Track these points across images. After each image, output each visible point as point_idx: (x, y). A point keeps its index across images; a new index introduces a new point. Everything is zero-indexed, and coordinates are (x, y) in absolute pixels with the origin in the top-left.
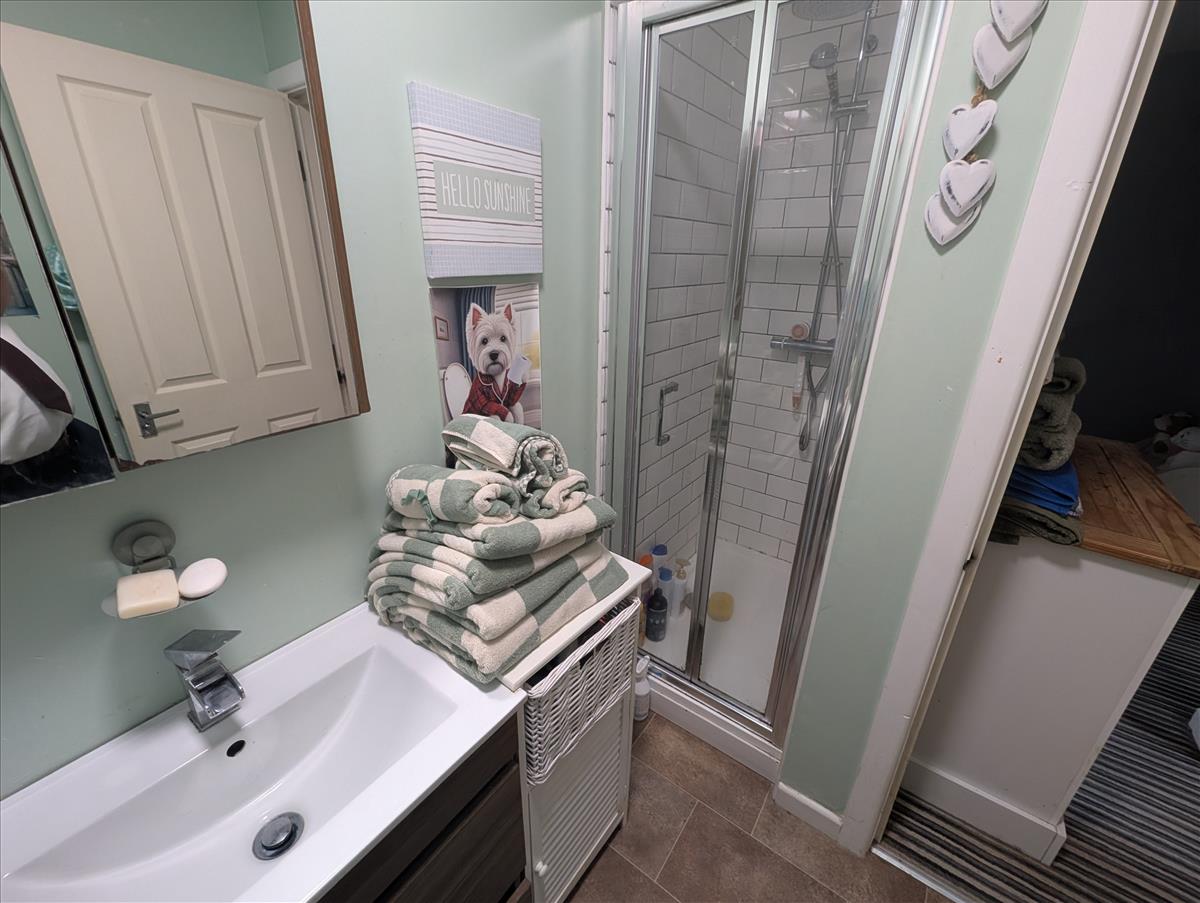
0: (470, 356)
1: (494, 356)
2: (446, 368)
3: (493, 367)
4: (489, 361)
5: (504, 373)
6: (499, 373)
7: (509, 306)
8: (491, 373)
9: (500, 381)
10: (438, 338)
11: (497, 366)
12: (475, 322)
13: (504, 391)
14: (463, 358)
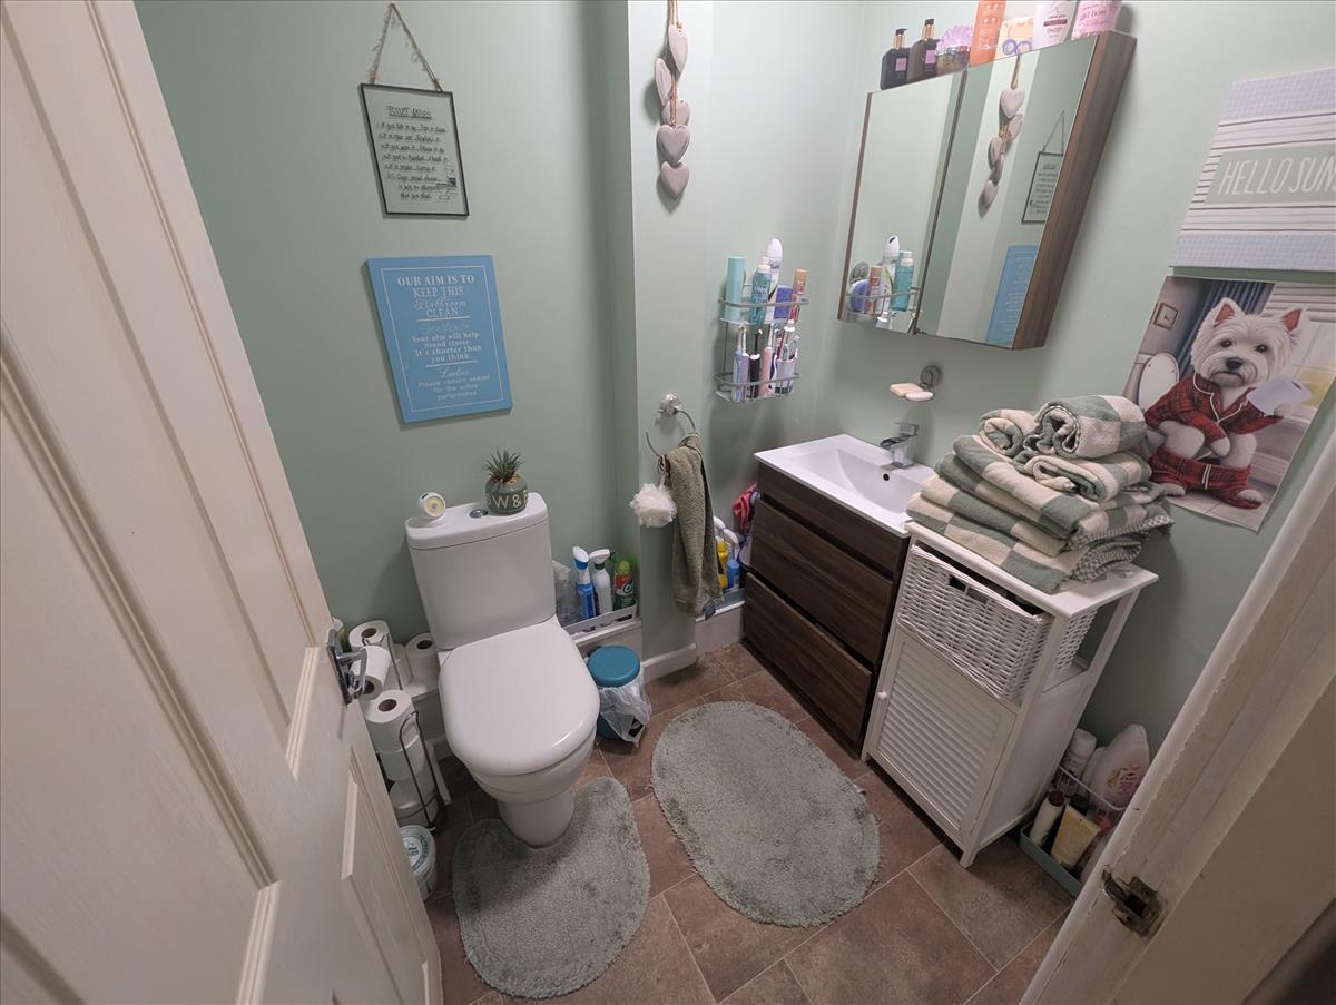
0: (1192, 353)
1: (1233, 365)
2: (1154, 355)
3: (1225, 376)
4: (1222, 367)
5: (1245, 389)
6: (1233, 386)
7: (1298, 312)
8: (1218, 381)
9: (1230, 397)
10: (1156, 322)
11: (1232, 378)
12: (1220, 319)
13: (1231, 409)
14: (1181, 352)
